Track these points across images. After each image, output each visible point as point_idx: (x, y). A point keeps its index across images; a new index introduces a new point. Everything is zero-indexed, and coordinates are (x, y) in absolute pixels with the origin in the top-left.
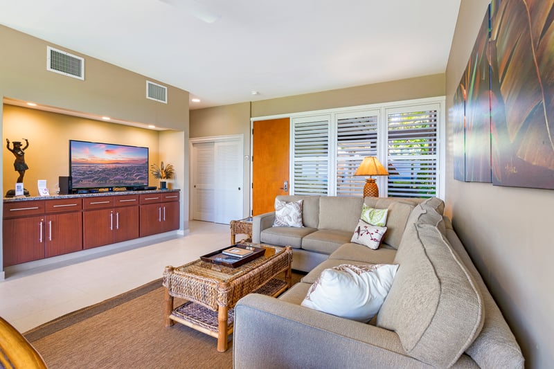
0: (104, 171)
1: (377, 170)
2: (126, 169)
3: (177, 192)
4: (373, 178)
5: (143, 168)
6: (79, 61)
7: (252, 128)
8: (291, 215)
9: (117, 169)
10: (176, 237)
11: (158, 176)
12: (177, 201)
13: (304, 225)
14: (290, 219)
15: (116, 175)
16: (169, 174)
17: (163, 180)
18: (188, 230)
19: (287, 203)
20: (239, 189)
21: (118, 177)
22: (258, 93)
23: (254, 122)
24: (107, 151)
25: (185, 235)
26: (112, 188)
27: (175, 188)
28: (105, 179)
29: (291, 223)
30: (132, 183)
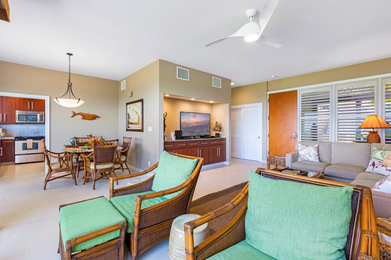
0: (192, 127)
1: (380, 124)
2: (201, 126)
3: (224, 139)
4: (375, 130)
5: (208, 125)
6: (187, 71)
7: (268, 98)
8: (311, 154)
9: (197, 126)
10: (223, 166)
11: (214, 130)
12: (224, 144)
13: (320, 161)
14: (311, 156)
15: (197, 129)
16: (220, 129)
17: (218, 132)
18: (231, 162)
19: (307, 146)
20: (259, 138)
21: (198, 131)
22: (276, 76)
23: (270, 95)
24: (194, 116)
25: (230, 165)
26: (195, 136)
27: (223, 137)
28: (193, 132)
29: (311, 159)
30: (203, 134)
